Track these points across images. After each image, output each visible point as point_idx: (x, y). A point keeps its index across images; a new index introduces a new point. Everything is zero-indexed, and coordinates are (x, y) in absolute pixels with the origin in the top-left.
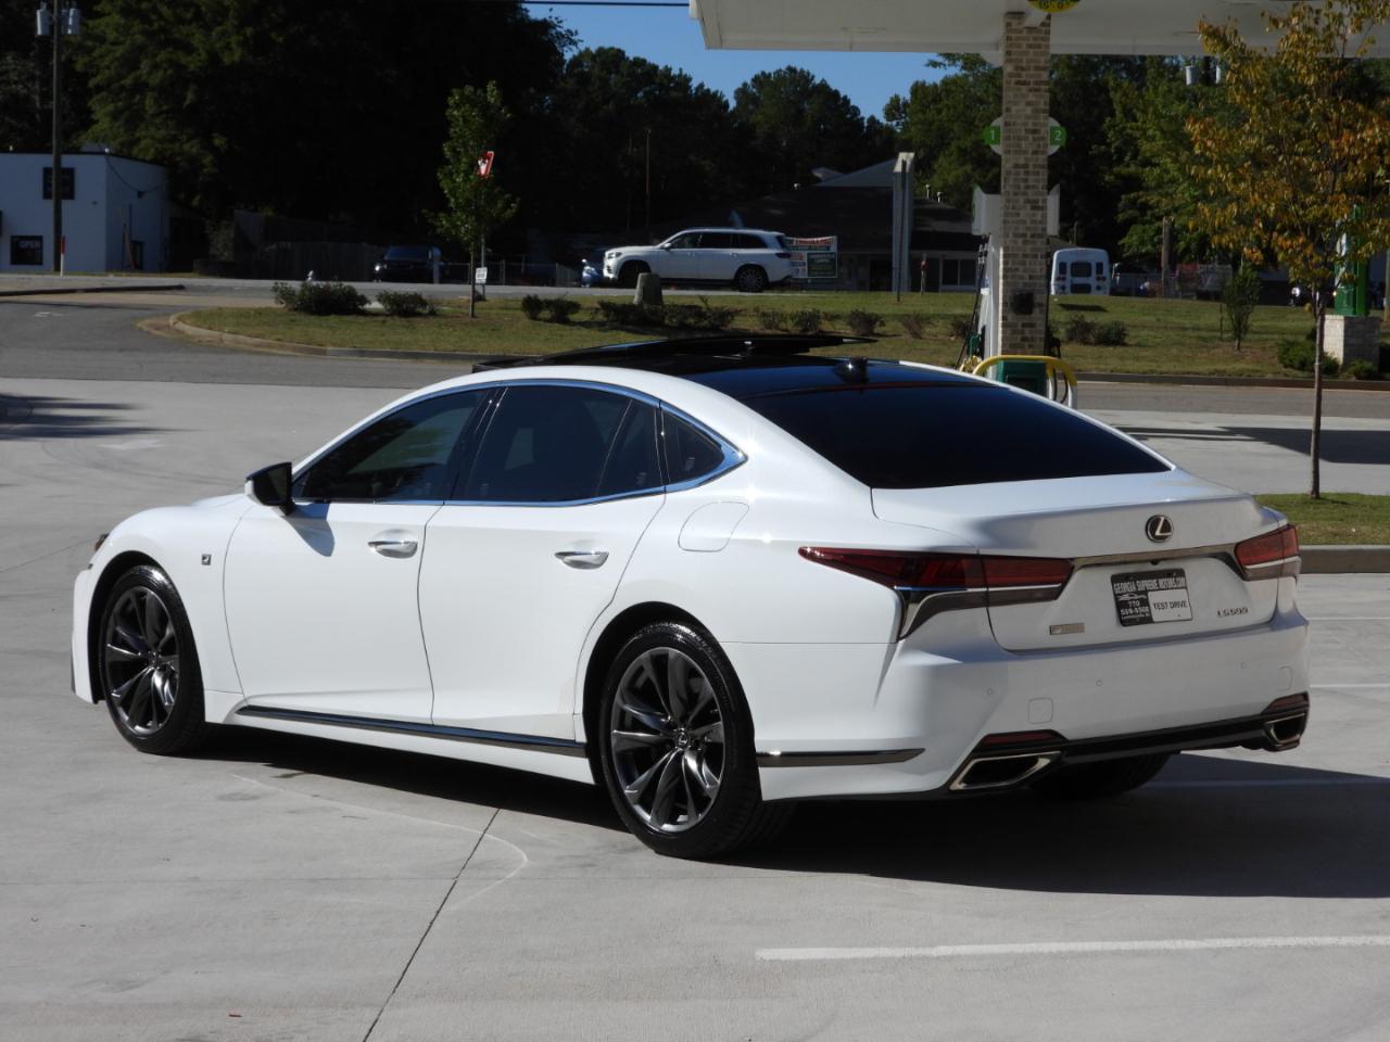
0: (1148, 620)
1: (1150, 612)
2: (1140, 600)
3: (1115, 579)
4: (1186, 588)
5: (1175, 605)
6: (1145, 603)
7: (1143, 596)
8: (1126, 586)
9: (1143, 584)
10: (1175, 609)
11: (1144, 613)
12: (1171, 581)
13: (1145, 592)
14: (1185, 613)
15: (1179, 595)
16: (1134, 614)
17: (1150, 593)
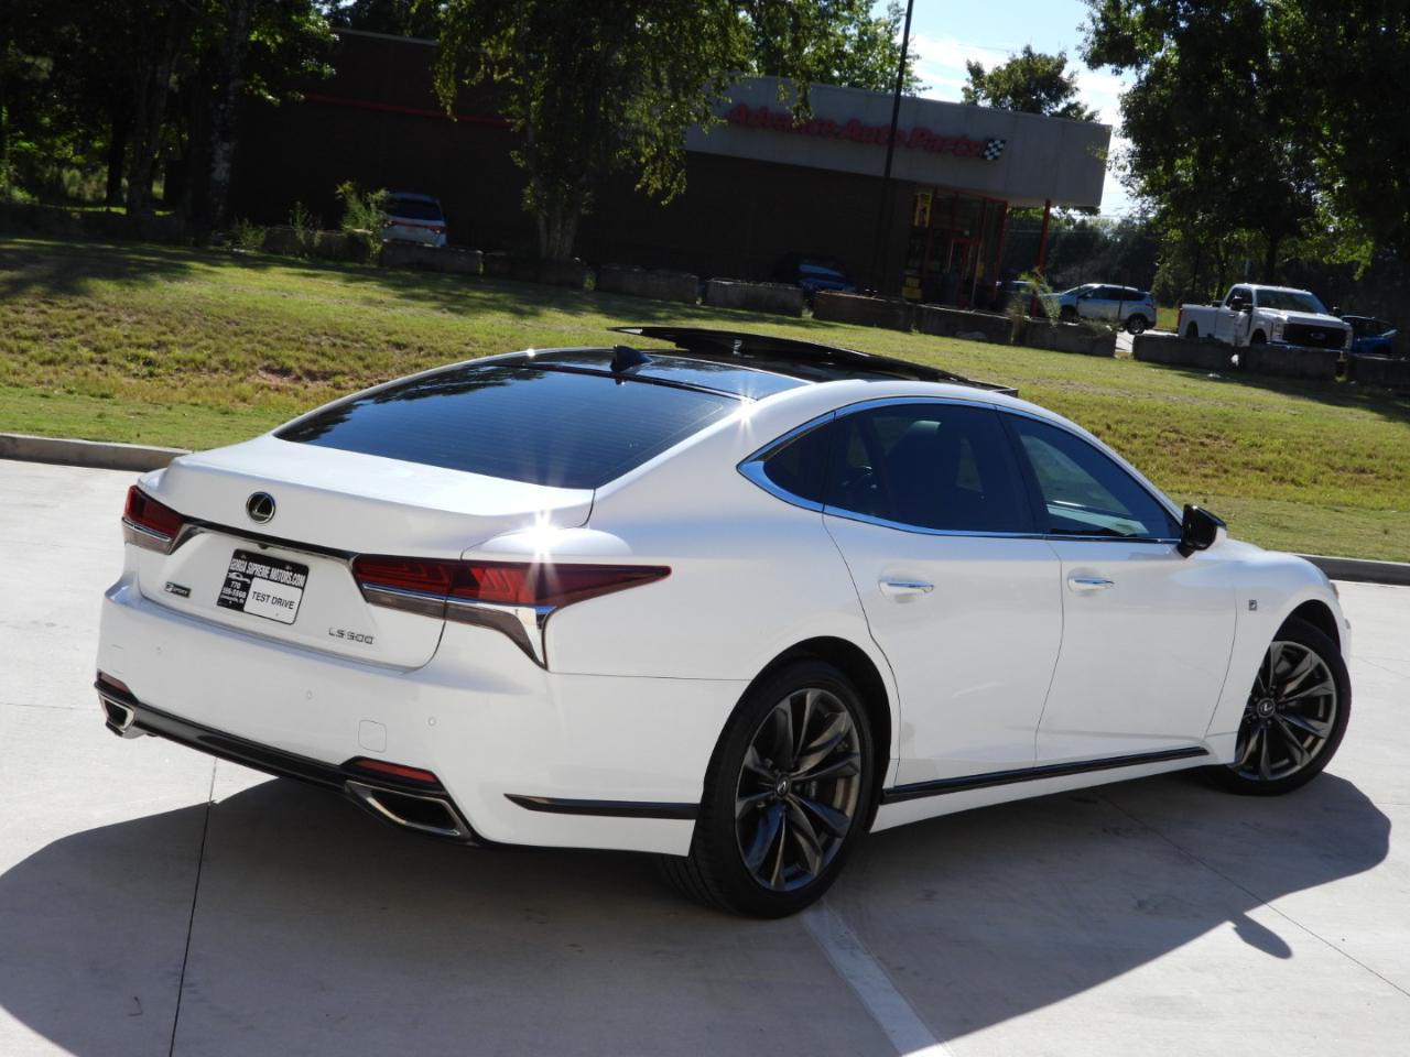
0: (239, 607)
1: (245, 599)
2: (242, 582)
3: (238, 554)
4: (303, 589)
5: (279, 601)
6: (246, 587)
7: (247, 580)
8: (240, 565)
9: (255, 568)
10: (278, 607)
11: (238, 598)
12: (286, 575)
13: (251, 577)
14: (287, 615)
15: (291, 594)
16: (231, 596)
17: (255, 580)
